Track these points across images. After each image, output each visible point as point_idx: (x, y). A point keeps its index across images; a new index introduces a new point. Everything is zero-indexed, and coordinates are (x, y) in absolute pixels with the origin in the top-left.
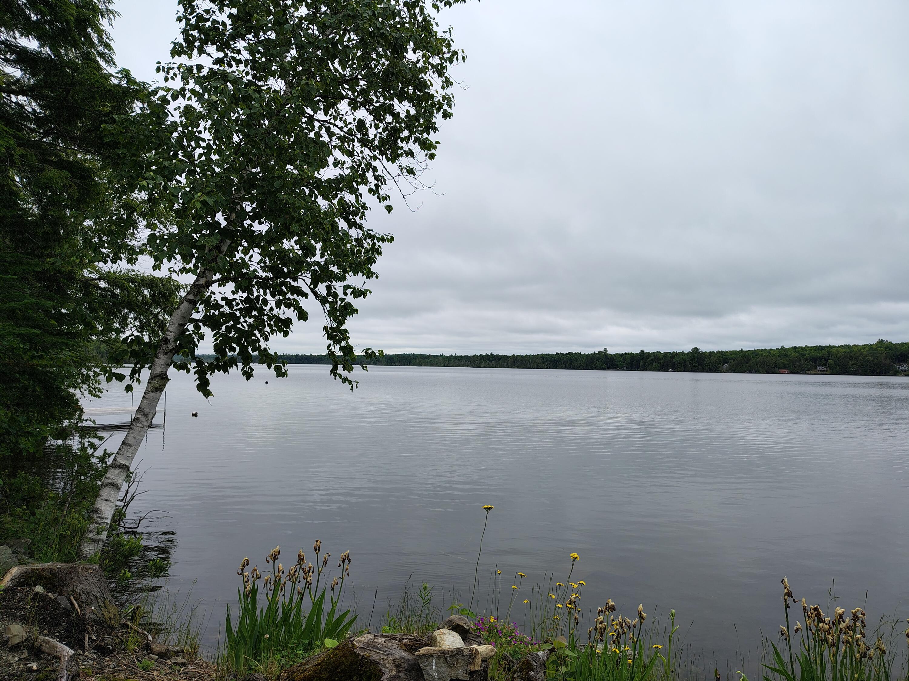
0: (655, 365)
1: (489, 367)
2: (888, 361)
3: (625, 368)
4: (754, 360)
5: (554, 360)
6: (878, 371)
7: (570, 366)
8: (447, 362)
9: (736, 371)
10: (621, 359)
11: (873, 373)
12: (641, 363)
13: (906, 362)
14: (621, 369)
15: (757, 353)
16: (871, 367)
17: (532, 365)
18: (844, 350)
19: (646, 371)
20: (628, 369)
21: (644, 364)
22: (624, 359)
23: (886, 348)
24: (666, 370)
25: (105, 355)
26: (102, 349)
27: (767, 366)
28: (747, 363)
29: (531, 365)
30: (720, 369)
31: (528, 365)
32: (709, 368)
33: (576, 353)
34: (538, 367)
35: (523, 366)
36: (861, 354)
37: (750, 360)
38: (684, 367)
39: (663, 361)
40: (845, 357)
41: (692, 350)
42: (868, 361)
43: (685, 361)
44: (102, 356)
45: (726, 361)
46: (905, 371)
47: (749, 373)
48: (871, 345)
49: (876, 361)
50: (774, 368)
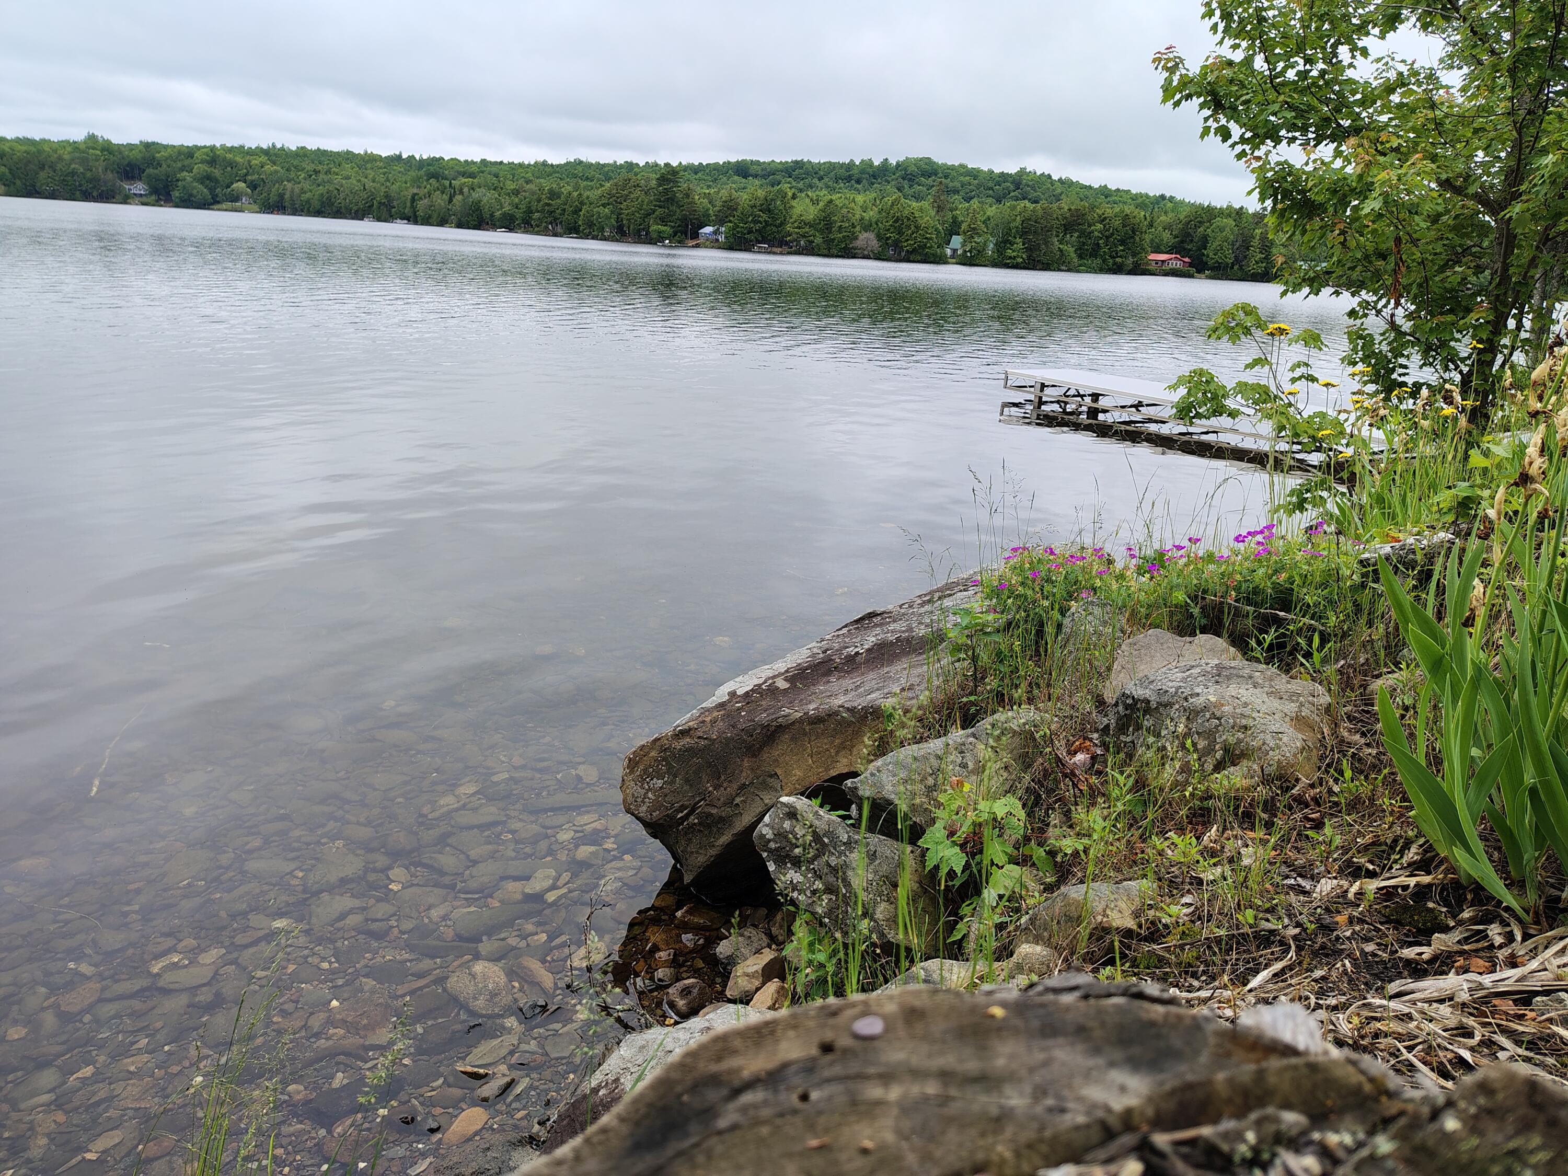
2: (110, 176)
6: (95, 194)
11: (87, 196)
13: (140, 180)
16: (80, 185)
18: (24, 148)
23: (103, 150)
36: (60, 158)
40: (29, 162)
42: (73, 173)
46: (141, 195)
48: (75, 142)
49: (89, 174)
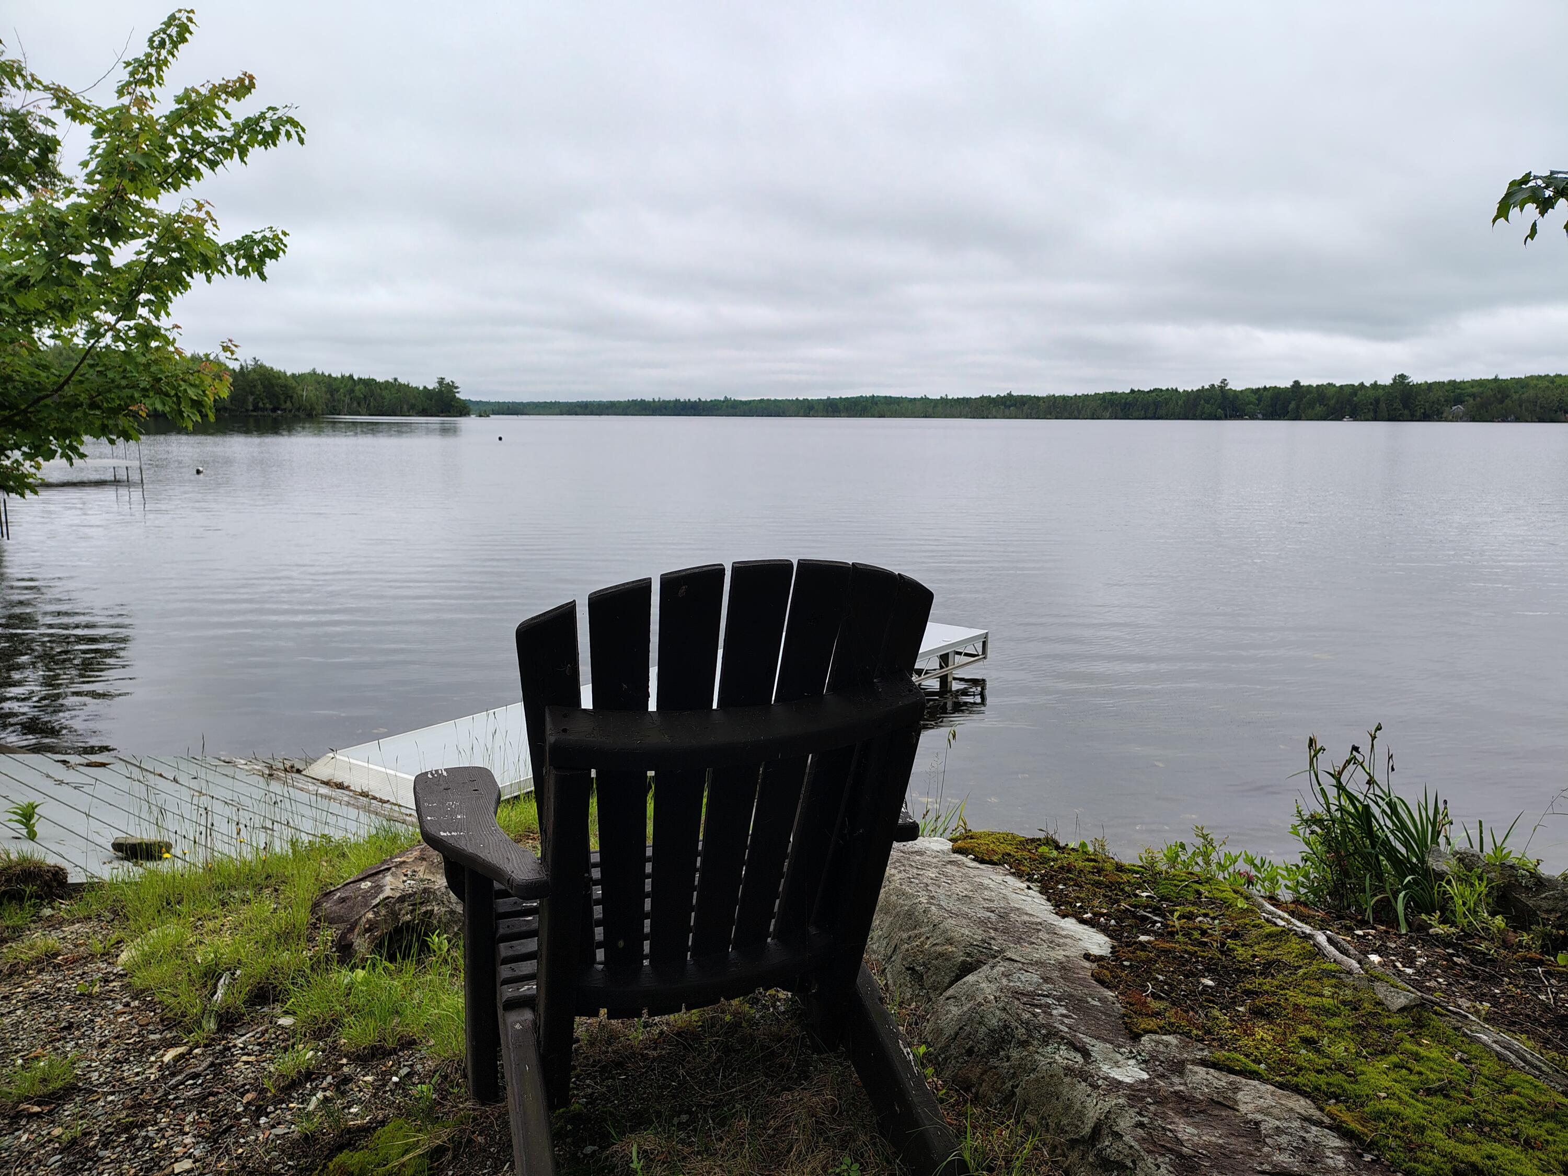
0: (1318, 408)
1: (1004, 417)
3: (1260, 416)
4: (1516, 397)
5: (1126, 403)
7: (1155, 413)
8: (930, 410)
9: (1477, 417)
10: (1253, 398)
12: (1292, 405)
14: (1253, 417)
15: (1522, 384)
17: (1083, 412)
19: (1300, 419)
20: (1267, 417)
21: (1298, 407)
22: (1259, 400)
24: (1340, 418)
25: (363, 403)
26: (358, 394)
27: (1541, 408)
28: (1502, 402)
29: (1079, 412)
30: (1445, 415)
31: (1076, 412)
32: (1424, 413)
33: (1168, 389)
34: (1094, 417)
35: (1066, 414)
37: (1508, 396)
38: (1376, 412)
39: (1333, 402)
41: (1394, 380)
43: (1377, 401)
44: (359, 404)
45: (1459, 400)
47: (1503, 421)
50: (1556, 412)
